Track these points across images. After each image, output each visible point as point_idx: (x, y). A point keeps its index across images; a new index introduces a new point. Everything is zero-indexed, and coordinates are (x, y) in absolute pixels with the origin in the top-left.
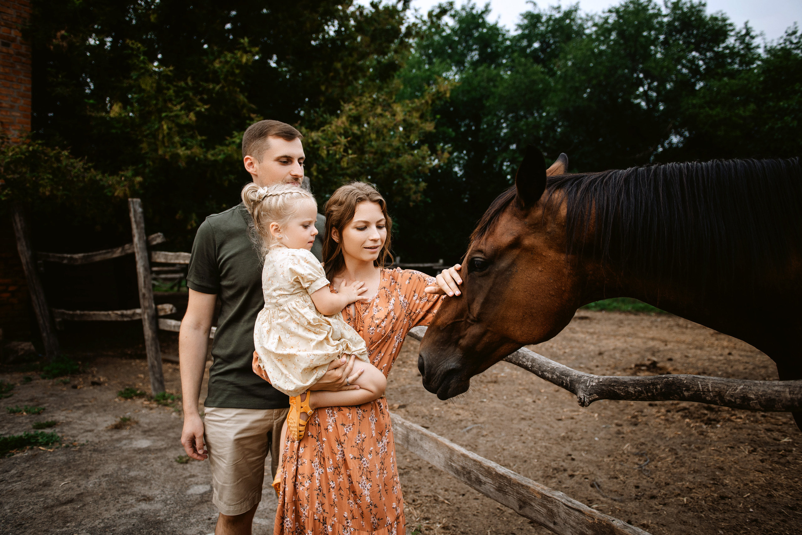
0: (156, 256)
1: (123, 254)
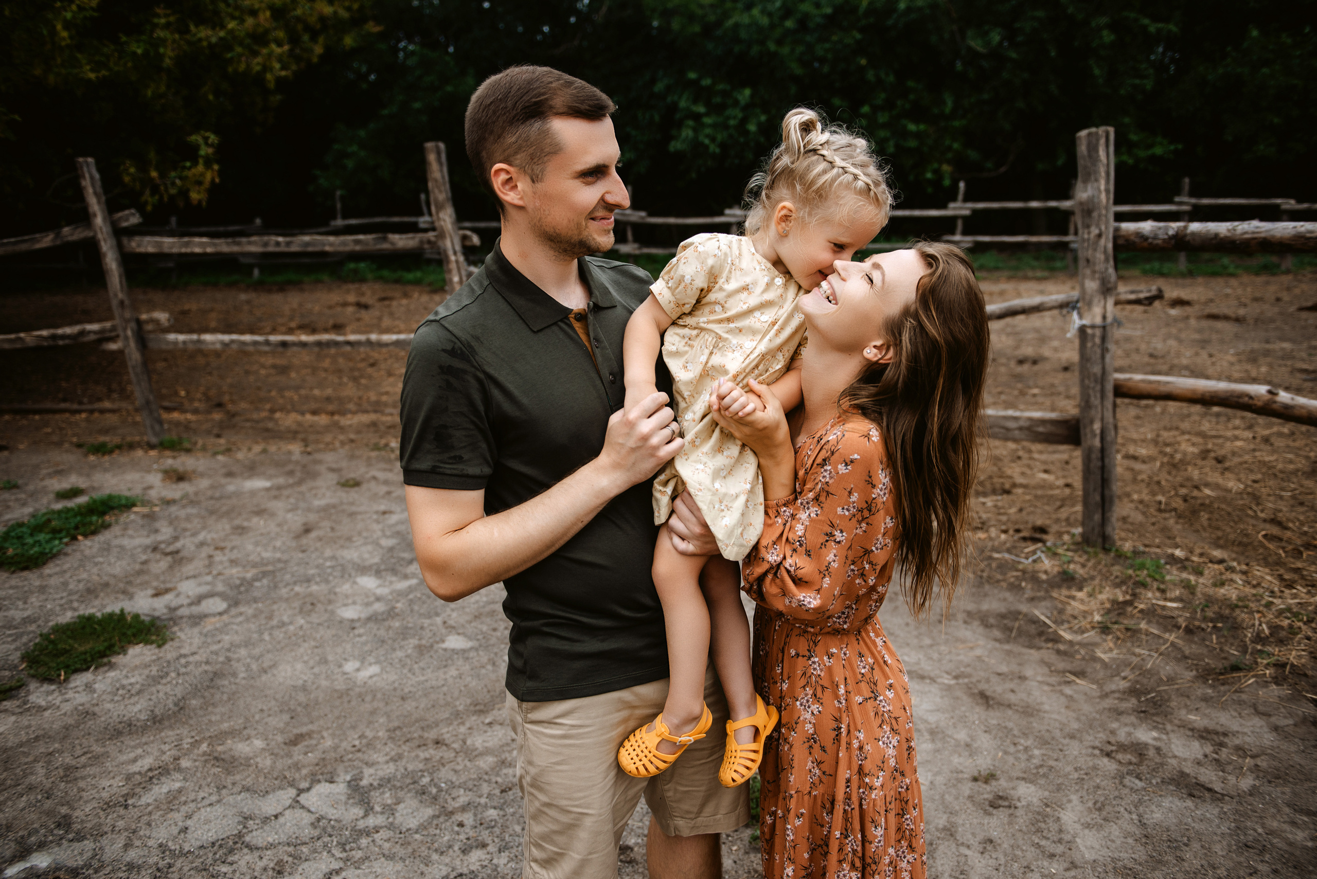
0: (133, 244)
1: (58, 242)
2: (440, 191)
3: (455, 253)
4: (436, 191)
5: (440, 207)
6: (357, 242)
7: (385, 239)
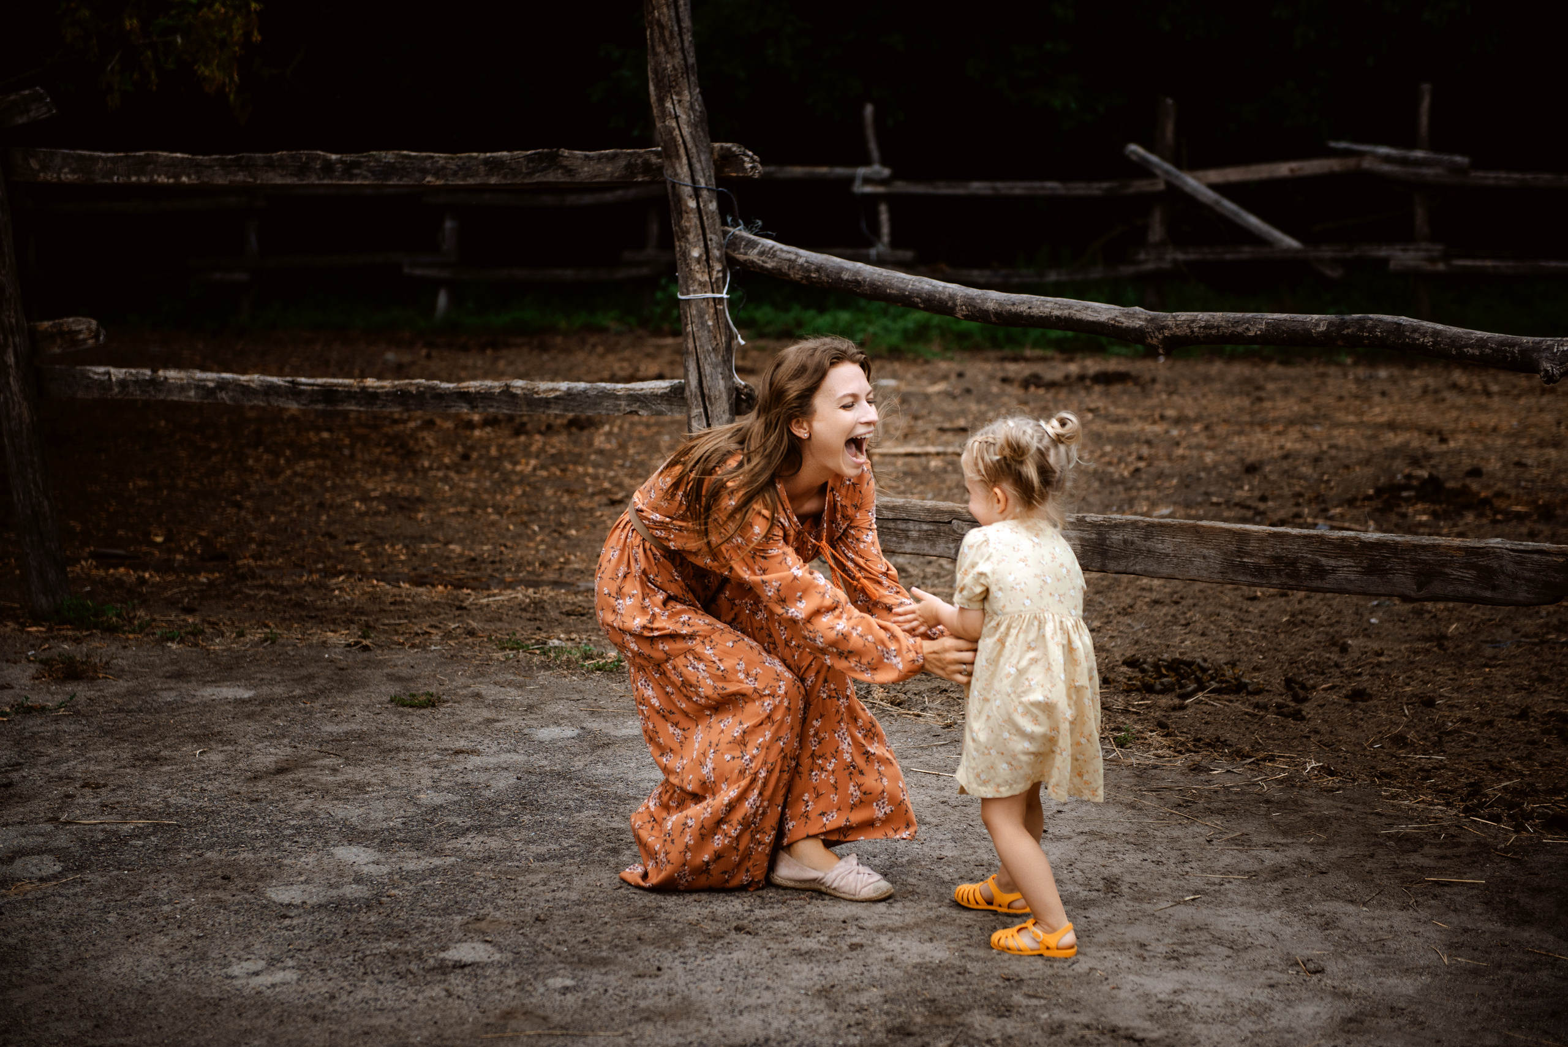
0: (34, 164)
2: (670, 52)
3: (697, 193)
4: (661, 49)
5: (666, 88)
6: (494, 166)
7: (553, 161)
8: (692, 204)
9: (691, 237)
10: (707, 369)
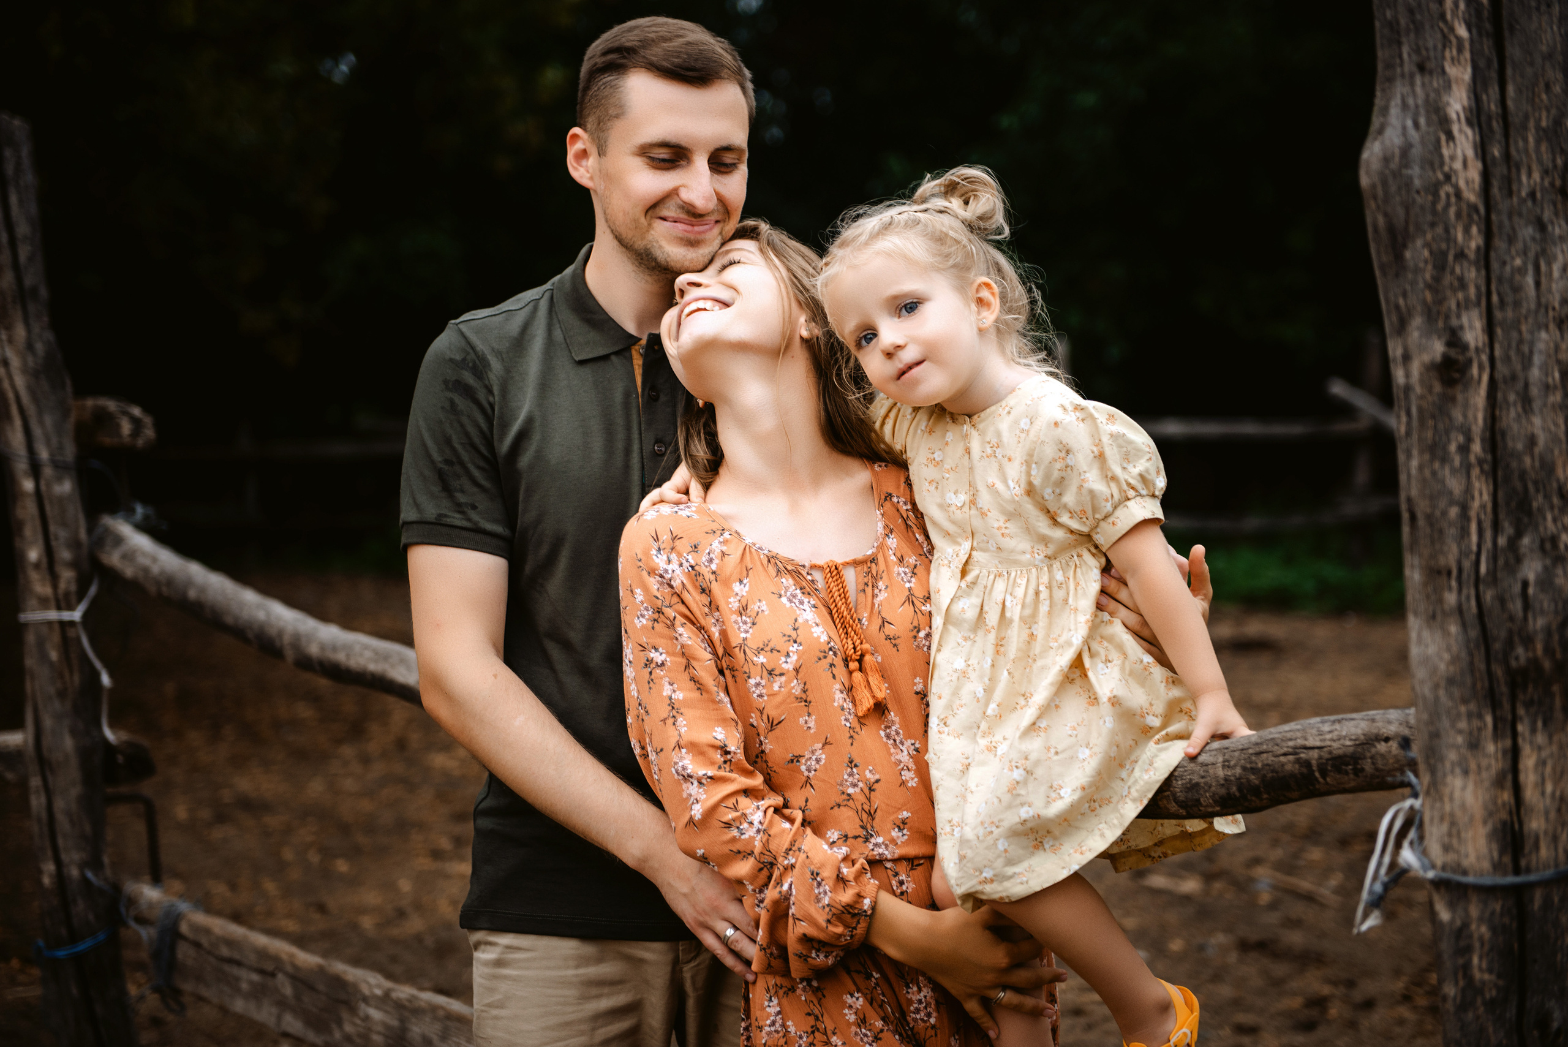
8: (28, 485)
9: (28, 532)
10: (48, 722)
